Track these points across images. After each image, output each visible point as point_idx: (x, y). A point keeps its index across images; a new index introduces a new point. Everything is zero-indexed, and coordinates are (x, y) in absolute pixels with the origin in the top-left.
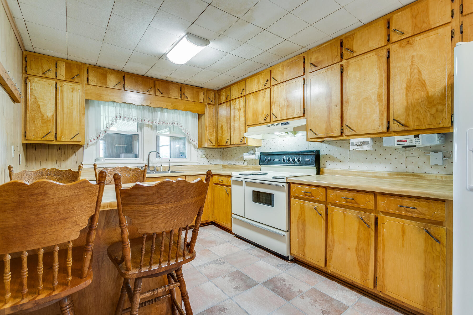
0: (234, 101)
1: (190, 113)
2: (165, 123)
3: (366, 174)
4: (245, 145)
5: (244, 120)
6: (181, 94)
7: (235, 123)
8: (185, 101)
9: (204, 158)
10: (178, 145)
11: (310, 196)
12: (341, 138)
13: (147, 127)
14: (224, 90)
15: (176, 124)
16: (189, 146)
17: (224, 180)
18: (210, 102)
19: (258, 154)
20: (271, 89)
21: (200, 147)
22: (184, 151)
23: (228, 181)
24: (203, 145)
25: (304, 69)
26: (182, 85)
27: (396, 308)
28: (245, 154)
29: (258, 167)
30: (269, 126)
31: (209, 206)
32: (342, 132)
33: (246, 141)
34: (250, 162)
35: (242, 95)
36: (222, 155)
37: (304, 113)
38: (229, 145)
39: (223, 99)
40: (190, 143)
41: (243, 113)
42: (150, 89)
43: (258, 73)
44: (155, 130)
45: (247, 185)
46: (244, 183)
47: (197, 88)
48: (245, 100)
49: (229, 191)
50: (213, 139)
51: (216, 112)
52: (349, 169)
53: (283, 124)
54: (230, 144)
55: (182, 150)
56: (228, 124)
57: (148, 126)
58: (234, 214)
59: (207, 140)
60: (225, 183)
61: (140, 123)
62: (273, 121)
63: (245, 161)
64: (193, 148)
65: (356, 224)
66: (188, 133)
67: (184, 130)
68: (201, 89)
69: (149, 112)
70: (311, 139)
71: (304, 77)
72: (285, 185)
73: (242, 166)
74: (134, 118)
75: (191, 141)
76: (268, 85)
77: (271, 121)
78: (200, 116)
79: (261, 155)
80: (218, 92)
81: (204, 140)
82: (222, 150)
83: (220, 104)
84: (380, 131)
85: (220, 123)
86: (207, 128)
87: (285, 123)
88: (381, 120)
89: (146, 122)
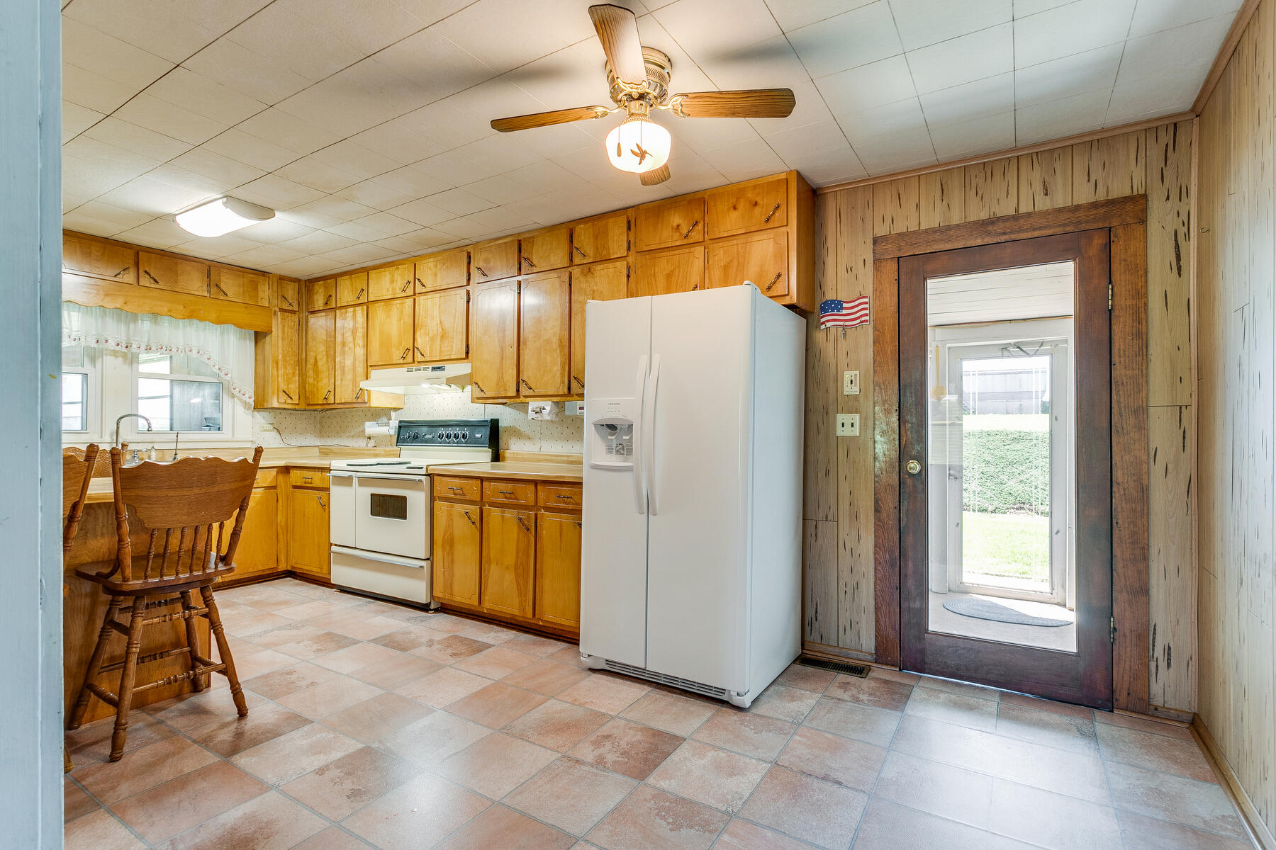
0: (343, 311)
1: (232, 328)
2: (164, 349)
3: (559, 458)
4: (364, 405)
5: (364, 355)
6: (209, 285)
7: (344, 359)
8: (218, 302)
9: (269, 431)
10: (200, 399)
11: (460, 495)
12: (518, 400)
13: (111, 355)
14: (322, 282)
15: (195, 352)
16: (231, 405)
17: (315, 479)
18: (286, 306)
19: (394, 423)
20: (415, 299)
21: (259, 405)
22: (215, 415)
23: (323, 479)
24: (267, 402)
25: (469, 274)
26: (211, 263)
27: (558, 637)
28: (367, 424)
29: (397, 450)
30: (411, 370)
31: (281, 537)
32: (518, 391)
33: (366, 398)
34: (379, 440)
35: (360, 302)
36: (318, 426)
37: (467, 353)
38: (331, 404)
39: (319, 302)
40: (233, 396)
41: (361, 338)
42: (124, 270)
43: (393, 262)
44: (134, 365)
45: (361, 484)
46: (355, 481)
47: (254, 274)
48: (365, 313)
49: (324, 500)
50: (294, 388)
51: (303, 329)
52: (540, 451)
53: (434, 368)
54: (335, 403)
55: (210, 410)
56: (329, 360)
57: (115, 354)
58: (336, 545)
59: (278, 391)
60: (317, 483)
61: (92, 346)
62: (419, 362)
63: (370, 438)
64: (240, 409)
65: (516, 529)
66: (226, 374)
67: (217, 367)
68: (264, 276)
69: (119, 320)
70: (478, 398)
71: (468, 288)
72: (423, 478)
73: (363, 450)
74: (76, 334)
75: (236, 392)
76: (410, 291)
77: (414, 361)
78: (259, 337)
79: (400, 427)
80: (307, 285)
81: (270, 391)
82: (319, 415)
83: (312, 312)
84: (561, 393)
85: (311, 355)
86: (277, 363)
87: (439, 368)
88: (562, 375)
89: (111, 345)
